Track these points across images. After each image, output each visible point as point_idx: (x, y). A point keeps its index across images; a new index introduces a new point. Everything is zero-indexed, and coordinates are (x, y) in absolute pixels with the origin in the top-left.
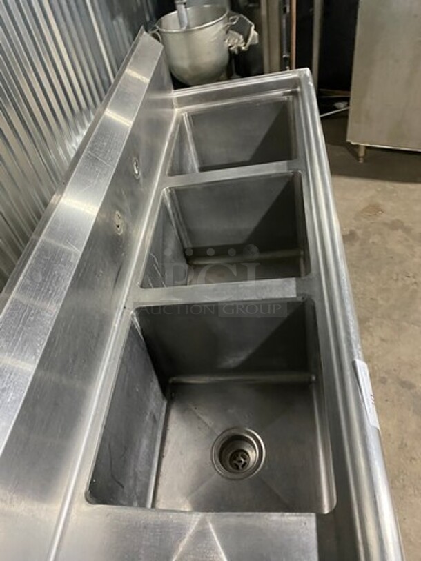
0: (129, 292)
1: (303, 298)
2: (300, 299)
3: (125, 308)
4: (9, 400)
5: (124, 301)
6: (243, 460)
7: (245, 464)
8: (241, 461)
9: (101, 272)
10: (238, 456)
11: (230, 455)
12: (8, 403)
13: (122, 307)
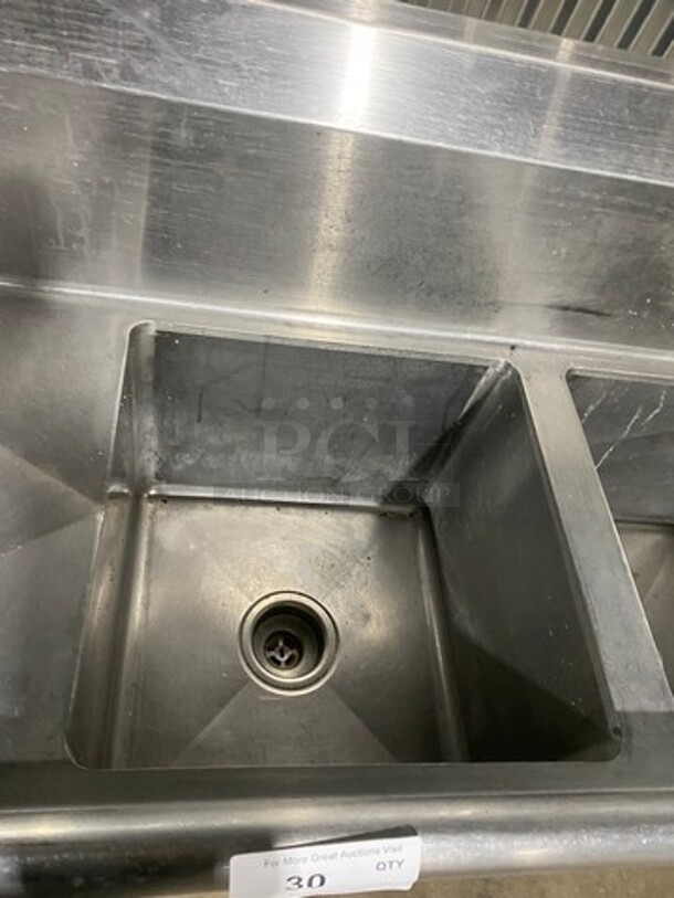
0: (552, 351)
1: (617, 731)
2: (612, 723)
3: (513, 348)
4: (221, 82)
5: (529, 343)
6: (286, 657)
7: (278, 663)
8: (282, 656)
9: (563, 250)
10: (291, 648)
11: (289, 630)
12: (216, 83)
13: (513, 341)
